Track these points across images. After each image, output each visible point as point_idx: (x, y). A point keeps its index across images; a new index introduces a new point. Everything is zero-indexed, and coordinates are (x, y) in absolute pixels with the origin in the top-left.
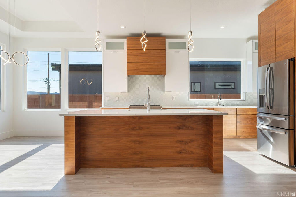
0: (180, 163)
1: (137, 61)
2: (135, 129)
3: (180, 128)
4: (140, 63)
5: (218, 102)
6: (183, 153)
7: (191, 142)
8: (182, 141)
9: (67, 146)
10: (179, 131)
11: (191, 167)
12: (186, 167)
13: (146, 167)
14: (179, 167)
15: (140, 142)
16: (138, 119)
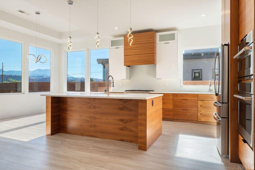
0: (122, 138)
1: (132, 54)
2: (91, 108)
3: (122, 109)
4: (134, 56)
5: (210, 89)
6: (124, 130)
7: (130, 121)
8: (124, 120)
9: (47, 116)
10: (122, 112)
11: (130, 142)
12: (127, 142)
13: (98, 137)
14: (121, 141)
15: (95, 118)
16: (94, 100)
